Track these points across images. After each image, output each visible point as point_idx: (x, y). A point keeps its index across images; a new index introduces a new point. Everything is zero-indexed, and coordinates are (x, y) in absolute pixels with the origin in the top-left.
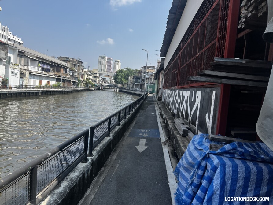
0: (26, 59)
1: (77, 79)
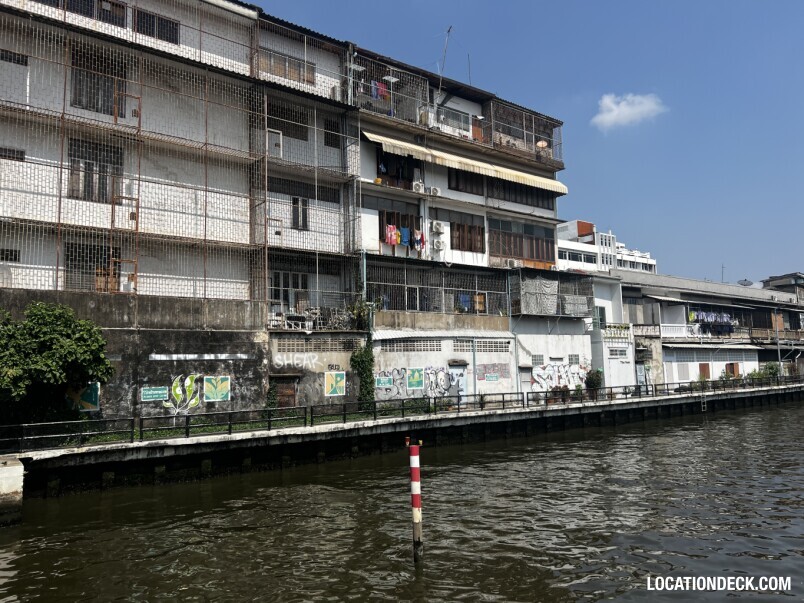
0: (650, 305)
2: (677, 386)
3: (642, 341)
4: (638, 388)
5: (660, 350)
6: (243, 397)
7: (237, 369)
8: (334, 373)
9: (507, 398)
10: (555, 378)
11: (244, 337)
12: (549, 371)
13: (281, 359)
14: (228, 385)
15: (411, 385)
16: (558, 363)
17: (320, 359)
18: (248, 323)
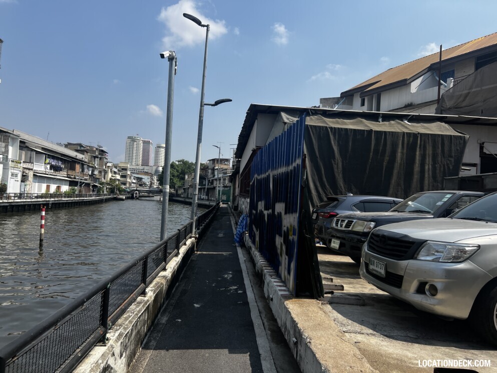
1: (98, 180)
3: (25, 170)
4: (21, 194)
5: (32, 176)
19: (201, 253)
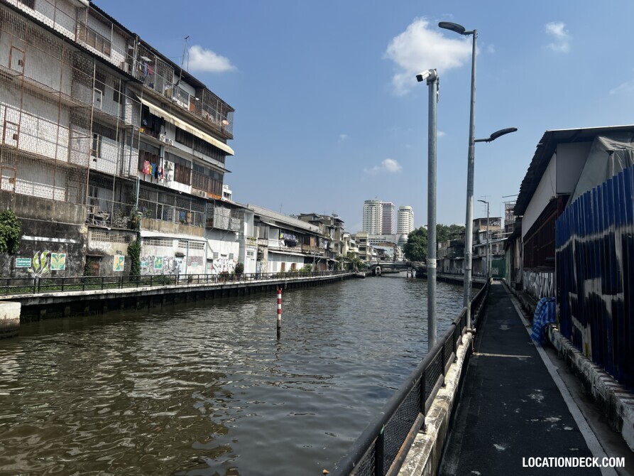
0: (264, 227)
1: (334, 255)
2: (271, 275)
3: (260, 248)
4: (257, 274)
5: (267, 253)
6: (72, 269)
7: (70, 249)
8: (119, 256)
9: (200, 277)
10: (222, 266)
11: (75, 229)
12: (220, 263)
13: (93, 245)
14: (64, 260)
15: (156, 267)
16: (225, 258)
17: (113, 247)
18: (75, 220)
19: (482, 354)
